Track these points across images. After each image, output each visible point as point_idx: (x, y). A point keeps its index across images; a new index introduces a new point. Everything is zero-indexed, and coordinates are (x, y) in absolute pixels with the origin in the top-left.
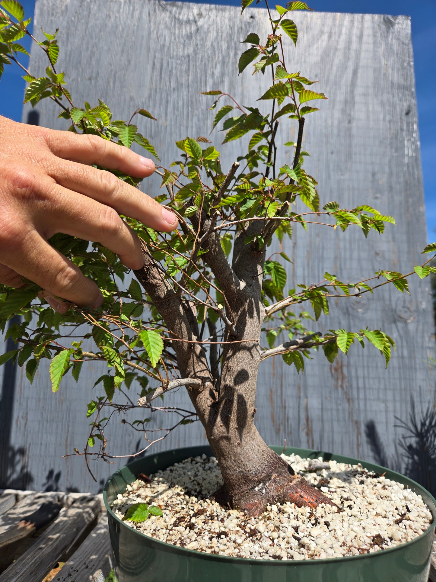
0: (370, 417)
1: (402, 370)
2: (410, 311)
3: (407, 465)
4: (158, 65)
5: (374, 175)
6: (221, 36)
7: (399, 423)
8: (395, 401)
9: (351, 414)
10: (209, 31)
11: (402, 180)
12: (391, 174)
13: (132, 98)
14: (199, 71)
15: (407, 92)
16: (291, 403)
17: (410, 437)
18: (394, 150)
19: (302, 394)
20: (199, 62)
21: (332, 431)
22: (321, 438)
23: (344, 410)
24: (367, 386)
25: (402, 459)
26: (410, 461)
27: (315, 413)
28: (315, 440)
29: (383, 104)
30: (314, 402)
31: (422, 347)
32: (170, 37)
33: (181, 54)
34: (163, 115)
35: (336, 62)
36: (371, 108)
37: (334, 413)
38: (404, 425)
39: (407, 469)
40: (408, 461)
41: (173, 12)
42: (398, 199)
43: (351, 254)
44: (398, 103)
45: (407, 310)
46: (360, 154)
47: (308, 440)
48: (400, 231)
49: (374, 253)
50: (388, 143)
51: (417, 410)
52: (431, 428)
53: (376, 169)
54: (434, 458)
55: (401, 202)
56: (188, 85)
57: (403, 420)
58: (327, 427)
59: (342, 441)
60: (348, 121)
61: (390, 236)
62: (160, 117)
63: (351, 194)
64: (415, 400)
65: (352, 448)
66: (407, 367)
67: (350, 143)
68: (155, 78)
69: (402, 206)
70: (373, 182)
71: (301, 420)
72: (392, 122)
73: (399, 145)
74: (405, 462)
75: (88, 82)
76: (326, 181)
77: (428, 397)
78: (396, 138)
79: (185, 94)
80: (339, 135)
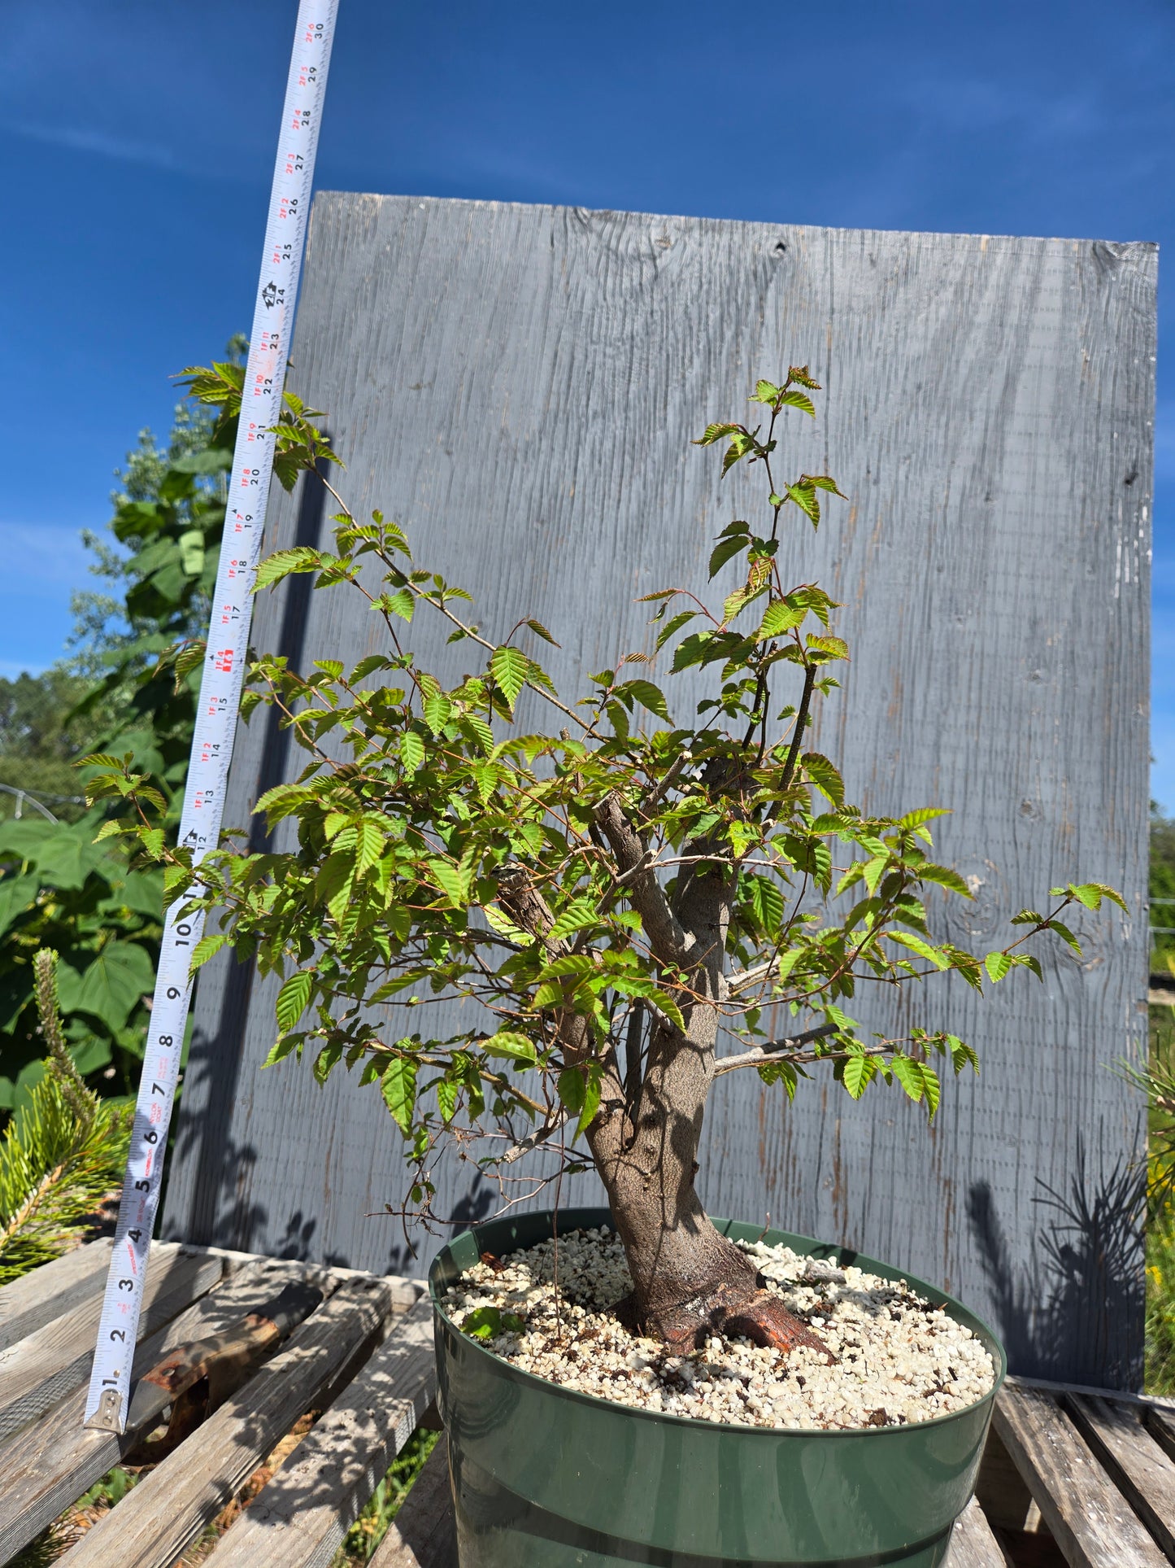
0: (978, 1173)
1: (1061, 1077)
2: (1094, 945)
3: (1057, 1290)
4: (564, 359)
5: (1034, 623)
6: (708, 292)
7: (1043, 1194)
8: (1039, 1144)
9: (936, 1163)
10: (681, 281)
11: (1101, 638)
12: (1075, 623)
13: (503, 433)
14: (652, 372)
15: (1132, 430)
16: (804, 1124)
17: (1068, 1228)
18: (1088, 568)
19: (829, 1109)
20: (654, 352)
21: (892, 1198)
22: (866, 1209)
23: (920, 1153)
24: (978, 1104)
25: (1046, 1275)
26: (1064, 1282)
27: (855, 1151)
28: (850, 1212)
29: (1071, 458)
30: (855, 1131)
31: (1115, 1029)
32: (595, 295)
33: (616, 333)
34: (569, 472)
35: (969, 354)
36: (1041, 468)
37: (899, 1155)
38: (1056, 1201)
39: (1054, 1299)
40: (1060, 1281)
41: (605, 235)
42: (1085, 683)
43: (965, 805)
44: (1108, 454)
45: (1087, 942)
46: (1006, 573)
47: (836, 1211)
48: (1085, 758)
49: (1019, 806)
50: (1076, 549)
51: (1092, 1170)
52: (1119, 1214)
53: (1042, 609)
54: (1120, 1282)
55: (1093, 690)
56: (627, 405)
57: (1055, 1190)
58: (880, 1187)
59: (912, 1221)
60: (984, 496)
61: (1061, 767)
62: (561, 474)
63: (976, 667)
64: (1087, 1147)
65: (935, 1239)
66: (1076, 1070)
67: (985, 546)
68: (554, 388)
69: (1096, 701)
70: (1031, 640)
71: (824, 1166)
72: (1088, 501)
73: (1102, 556)
74: (1051, 1283)
75: (414, 393)
76: (921, 633)
77: (1120, 1143)
78: (1096, 540)
79: (619, 423)
80: (961, 527)
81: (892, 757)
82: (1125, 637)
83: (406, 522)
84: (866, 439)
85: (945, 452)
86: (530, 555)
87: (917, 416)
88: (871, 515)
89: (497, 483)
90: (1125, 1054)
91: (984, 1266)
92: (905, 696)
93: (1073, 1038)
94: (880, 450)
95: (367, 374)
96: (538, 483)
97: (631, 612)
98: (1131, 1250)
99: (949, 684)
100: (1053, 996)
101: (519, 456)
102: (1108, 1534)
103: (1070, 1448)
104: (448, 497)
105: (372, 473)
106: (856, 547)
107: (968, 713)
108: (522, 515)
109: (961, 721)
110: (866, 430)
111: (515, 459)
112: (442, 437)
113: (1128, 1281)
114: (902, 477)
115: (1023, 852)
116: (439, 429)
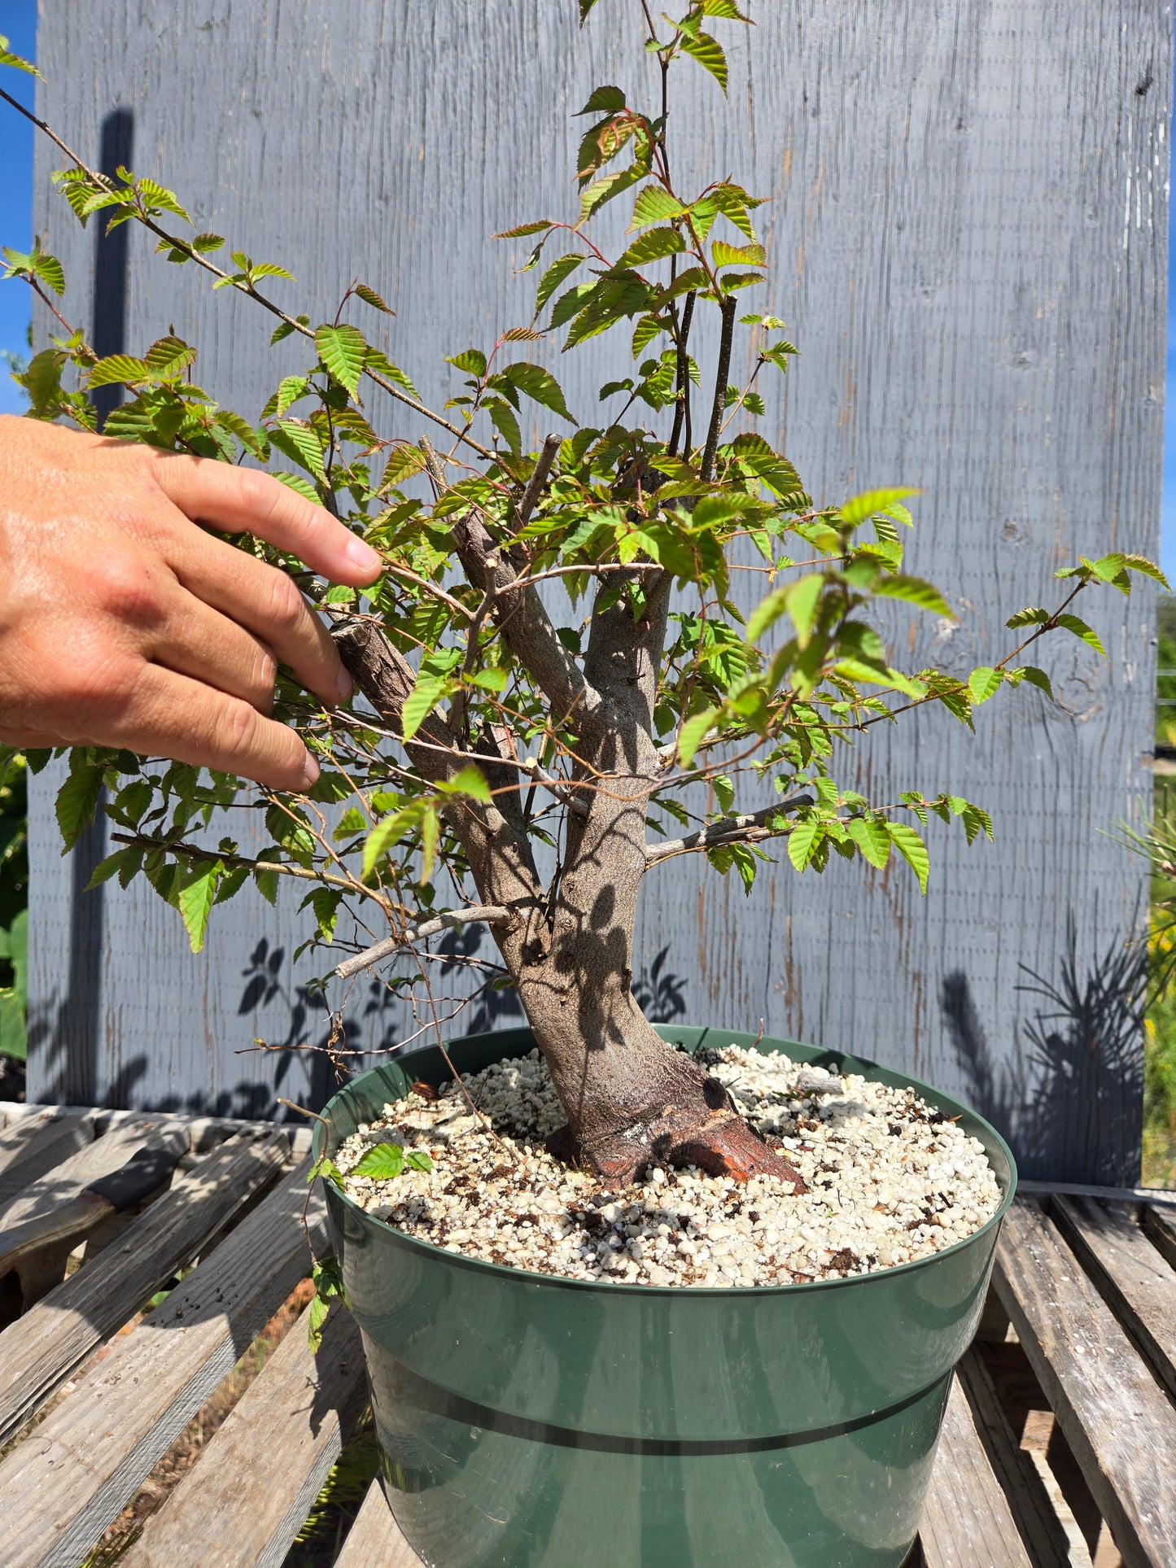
0: (951, 966)
1: (1049, 848)
2: (1090, 691)
3: (1043, 1083)
5: (1020, 290)
7: (1028, 980)
8: (1023, 925)
9: (903, 956)
11: (1105, 303)
12: (1073, 286)
13: (325, 79)
15: (1146, 20)
16: (750, 924)
17: (1056, 1015)
18: (1090, 211)
19: (778, 905)
21: (853, 997)
22: (823, 1012)
23: (885, 945)
24: (951, 886)
25: (1031, 1067)
26: (1052, 1073)
27: (809, 952)
28: (805, 1016)
29: (1067, 62)
30: (810, 925)
31: (1114, 788)
34: (415, 127)
36: (1029, 81)
37: (860, 950)
38: (1041, 986)
39: (1040, 1093)
40: (1046, 1074)
42: (1088, 362)
43: (935, 532)
44: (1116, 54)
45: (1083, 688)
46: (984, 226)
47: (789, 1016)
48: (1082, 460)
49: (1001, 528)
50: (1075, 186)
51: (1083, 950)
52: (1114, 996)
53: (1030, 272)
54: (1115, 1070)
55: (1094, 371)
56: (485, 29)
57: (1040, 975)
58: (839, 987)
59: (877, 1021)
60: (955, 122)
61: (1053, 475)
62: (405, 132)
63: (948, 353)
64: (1079, 925)
65: (903, 1038)
66: (1067, 838)
67: (957, 191)
68: (387, 13)
69: (1097, 386)
70: (1015, 313)
71: (774, 969)
72: (1090, 120)
73: (1107, 195)
74: (1036, 1077)
75: (203, 36)
76: (878, 314)
77: (1116, 918)
78: (1100, 172)
79: (475, 55)
80: (926, 168)
81: (844, 477)
82: (1135, 300)
83: (211, 213)
84: (800, 55)
85: (903, 66)
86: (373, 243)
87: (865, 16)
88: (809, 160)
89: (323, 148)
90: (1125, 817)
91: (959, 1064)
92: (859, 397)
93: (1064, 802)
94: (820, 69)
95: (141, 17)
96: (376, 147)
97: (509, 313)
98: (1128, 1034)
99: (914, 378)
100: (1040, 755)
101: (350, 111)
102: (1097, 1370)
103: (1055, 1264)
104: (262, 176)
105: (162, 150)
106: (793, 204)
107: (938, 414)
108: (358, 191)
109: (930, 425)
110: (801, 42)
111: (344, 115)
112: (245, 94)
113: (1124, 1068)
114: (848, 103)
115: (1005, 585)
116: (241, 84)
